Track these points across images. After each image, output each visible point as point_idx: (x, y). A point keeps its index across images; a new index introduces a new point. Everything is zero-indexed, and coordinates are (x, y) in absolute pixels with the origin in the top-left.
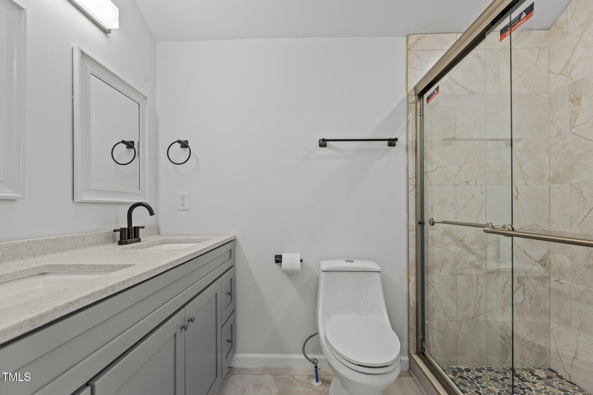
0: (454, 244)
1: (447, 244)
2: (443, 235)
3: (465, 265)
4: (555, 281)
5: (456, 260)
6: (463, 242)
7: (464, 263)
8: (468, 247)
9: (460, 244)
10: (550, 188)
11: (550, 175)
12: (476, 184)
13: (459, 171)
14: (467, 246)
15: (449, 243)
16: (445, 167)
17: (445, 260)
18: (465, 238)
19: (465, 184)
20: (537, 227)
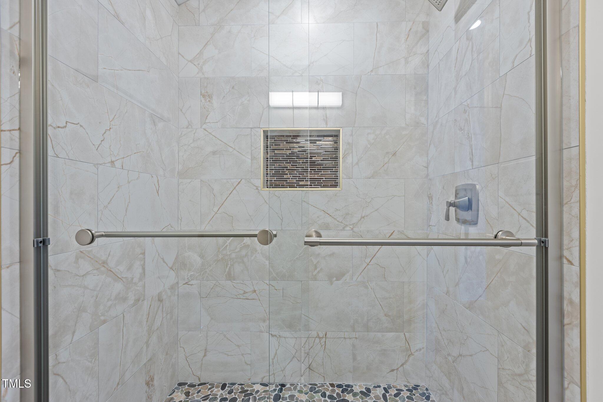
0: (95, 271)
1: (83, 276)
2: (78, 259)
3: (110, 303)
4: (184, 284)
5: (97, 300)
6: (107, 264)
7: (108, 300)
8: (114, 271)
9: (103, 269)
10: (179, 183)
11: (179, 168)
12: (122, 167)
13: (102, 141)
14: (111, 270)
15: (88, 273)
16: (81, 126)
17: (81, 308)
18: (109, 258)
19: (109, 165)
20: (171, 227)
